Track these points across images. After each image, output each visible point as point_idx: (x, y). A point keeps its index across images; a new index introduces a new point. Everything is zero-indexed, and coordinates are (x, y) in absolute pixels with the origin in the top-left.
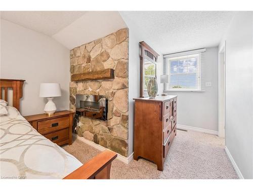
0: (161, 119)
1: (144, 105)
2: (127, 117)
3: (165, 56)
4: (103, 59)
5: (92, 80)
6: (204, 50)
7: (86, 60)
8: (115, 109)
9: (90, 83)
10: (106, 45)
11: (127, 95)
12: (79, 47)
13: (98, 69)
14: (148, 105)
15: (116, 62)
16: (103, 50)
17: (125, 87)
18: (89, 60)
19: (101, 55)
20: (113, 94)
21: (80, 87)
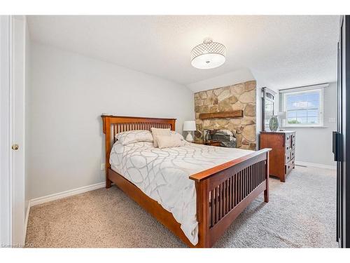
0: (284, 146)
1: (269, 137)
2: (255, 145)
3: (281, 92)
4: (231, 102)
5: (220, 118)
6: (328, 85)
7: (213, 102)
8: (243, 139)
9: (217, 120)
10: (236, 92)
11: (255, 129)
12: (206, 91)
13: (227, 110)
14: (272, 136)
15: (245, 105)
16: (231, 95)
17: (253, 123)
18: (216, 102)
19: (230, 99)
20: (242, 128)
21: (207, 123)
